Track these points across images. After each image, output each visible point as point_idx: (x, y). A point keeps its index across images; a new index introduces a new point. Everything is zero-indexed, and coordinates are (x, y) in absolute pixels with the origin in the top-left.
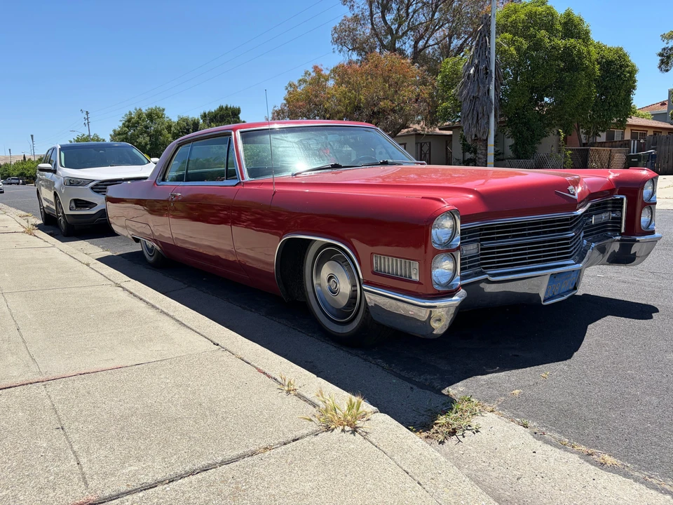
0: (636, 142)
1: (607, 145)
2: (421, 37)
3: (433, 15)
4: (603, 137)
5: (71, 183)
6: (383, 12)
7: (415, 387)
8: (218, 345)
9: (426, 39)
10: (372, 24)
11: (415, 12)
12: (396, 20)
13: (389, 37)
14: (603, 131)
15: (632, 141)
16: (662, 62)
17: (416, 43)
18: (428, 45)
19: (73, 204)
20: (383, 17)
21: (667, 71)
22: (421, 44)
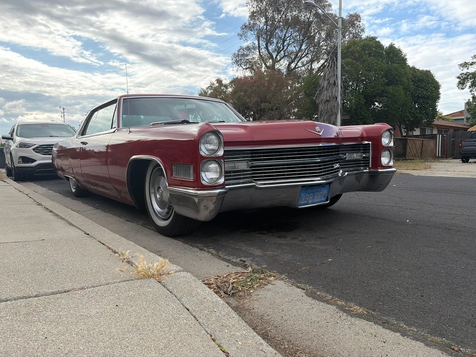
0: (441, 136)
1: (420, 137)
2: (293, 61)
3: (301, 47)
4: (417, 132)
5: (20, 146)
6: (267, 45)
7: (230, 265)
8: (88, 234)
9: (296, 63)
10: (260, 52)
11: (288, 45)
12: (275, 50)
13: (271, 61)
14: (417, 127)
15: (438, 135)
16: (460, 83)
17: (289, 65)
18: (297, 67)
19: (20, 160)
20: (267, 48)
21: (463, 89)
22: (293, 65)
